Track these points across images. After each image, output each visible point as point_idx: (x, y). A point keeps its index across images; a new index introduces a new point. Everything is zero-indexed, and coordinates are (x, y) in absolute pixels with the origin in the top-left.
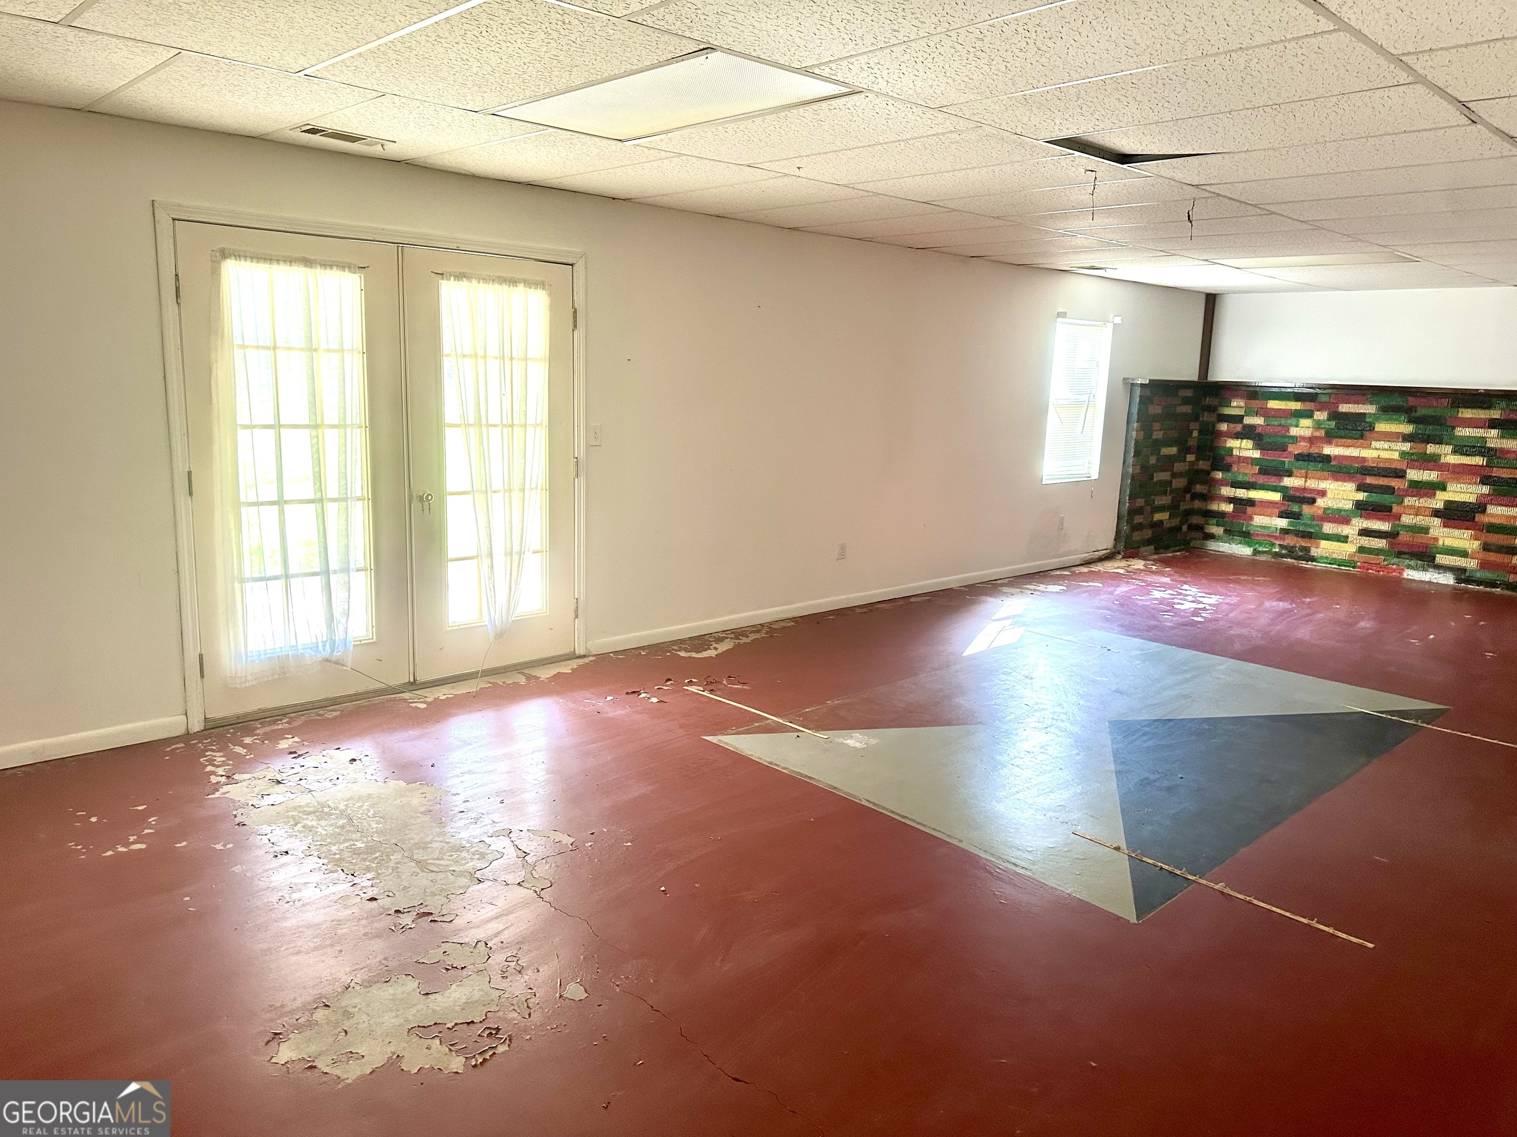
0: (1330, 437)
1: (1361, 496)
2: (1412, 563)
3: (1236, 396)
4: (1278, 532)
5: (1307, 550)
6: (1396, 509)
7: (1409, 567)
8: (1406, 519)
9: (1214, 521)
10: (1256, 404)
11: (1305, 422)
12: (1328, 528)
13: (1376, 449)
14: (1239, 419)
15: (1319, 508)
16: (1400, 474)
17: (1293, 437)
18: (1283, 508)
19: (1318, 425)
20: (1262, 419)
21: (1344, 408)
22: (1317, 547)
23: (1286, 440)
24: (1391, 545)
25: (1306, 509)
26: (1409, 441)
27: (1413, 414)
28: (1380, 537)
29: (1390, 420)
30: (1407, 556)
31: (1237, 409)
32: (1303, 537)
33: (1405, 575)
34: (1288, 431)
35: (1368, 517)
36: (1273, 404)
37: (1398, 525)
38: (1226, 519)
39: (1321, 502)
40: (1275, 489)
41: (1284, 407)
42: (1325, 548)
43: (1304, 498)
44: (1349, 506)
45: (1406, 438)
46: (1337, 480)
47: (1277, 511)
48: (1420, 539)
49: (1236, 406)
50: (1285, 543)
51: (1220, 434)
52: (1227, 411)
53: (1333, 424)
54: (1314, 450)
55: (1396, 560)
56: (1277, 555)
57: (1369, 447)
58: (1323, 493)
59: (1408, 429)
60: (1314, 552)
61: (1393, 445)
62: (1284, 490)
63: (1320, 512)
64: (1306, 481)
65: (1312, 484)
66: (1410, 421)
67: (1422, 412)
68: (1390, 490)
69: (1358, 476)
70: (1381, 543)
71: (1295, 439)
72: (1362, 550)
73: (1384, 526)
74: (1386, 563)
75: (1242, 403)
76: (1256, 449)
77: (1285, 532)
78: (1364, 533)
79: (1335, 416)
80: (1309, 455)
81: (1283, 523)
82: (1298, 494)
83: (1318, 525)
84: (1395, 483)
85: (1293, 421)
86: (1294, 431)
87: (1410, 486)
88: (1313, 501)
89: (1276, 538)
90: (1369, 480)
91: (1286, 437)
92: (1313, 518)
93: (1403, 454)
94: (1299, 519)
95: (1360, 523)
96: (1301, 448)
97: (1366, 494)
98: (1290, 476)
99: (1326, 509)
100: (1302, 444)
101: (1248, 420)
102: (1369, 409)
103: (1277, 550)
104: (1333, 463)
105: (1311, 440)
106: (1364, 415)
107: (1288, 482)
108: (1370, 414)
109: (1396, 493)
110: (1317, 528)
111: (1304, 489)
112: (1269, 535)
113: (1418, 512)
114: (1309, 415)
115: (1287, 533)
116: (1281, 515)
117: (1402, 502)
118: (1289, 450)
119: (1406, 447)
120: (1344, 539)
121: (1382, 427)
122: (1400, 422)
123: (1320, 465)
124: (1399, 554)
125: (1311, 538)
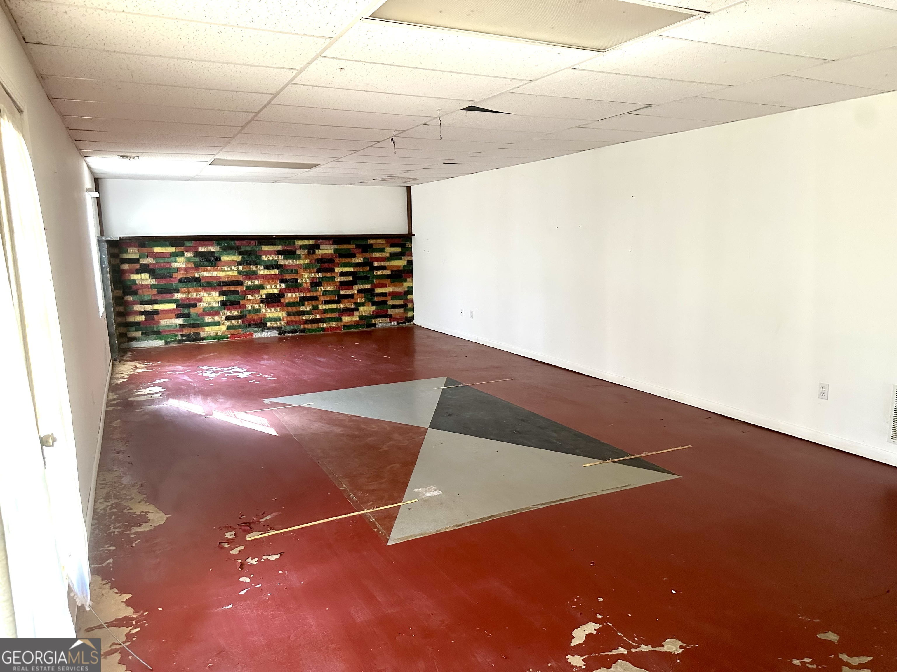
0: (197, 267)
1: (222, 298)
2: (256, 329)
3: (130, 246)
4: (178, 327)
5: (198, 334)
6: (242, 302)
7: (255, 332)
8: (249, 307)
9: (134, 328)
10: (146, 250)
11: (180, 259)
12: (208, 319)
13: (224, 271)
14: (136, 261)
15: (200, 309)
16: (240, 283)
17: (174, 269)
18: (178, 312)
19: (189, 260)
20: (152, 259)
21: (202, 249)
22: (204, 332)
23: (170, 271)
24: (244, 322)
25: (192, 311)
26: (241, 265)
27: (240, 250)
28: (238, 319)
29: (228, 254)
30: (253, 326)
31: (134, 254)
32: (194, 327)
33: (254, 337)
34: (171, 265)
35: (228, 309)
36: (157, 250)
37: (245, 311)
38: (142, 326)
39: (199, 305)
40: (170, 302)
41: (165, 251)
42: (208, 331)
43: (190, 304)
44: (217, 304)
45: (239, 263)
46: (206, 291)
47: (174, 315)
48: (258, 316)
49: (132, 253)
50: (184, 333)
51: (124, 272)
52: (126, 256)
53: (197, 259)
54: (189, 275)
55: (248, 330)
56: (180, 341)
57: (220, 270)
58: (200, 300)
59: (239, 258)
60: (202, 335)
61: (233, 268)
62: (176, 301)
63: (201, 311)
64: (188, 294)
65: (192, 295)
66: (240, 254)
67: (244, 249)
68: (236, 293)
69: (218, 287)
70: (239, 322)
71: (176, 270)
72: (229, 328)
73: (238, 313)
74: (243, 332)
75: (136, 250)
76: (152, 279)
77: (182, 326)
78: (229, 318)
79: (197, 254)
80: (186, 278)
81: (180, 321)
82: (185, 303)
83: (201, 319)
84: (238, 288)
85: (172, 259)
86: (174, 265)
87: (246, 289)
88: (195, 305)
89: (177, 331)
90: (225, 289)
91: (170, 269)
92: (198, 315)
93: (240, 272)
94: (189, 317)
95: (225, 313)
96: (181, 275)
97: (224, 296)
98: (178, 292)
99: (204, 309)
100: (181, 272)
101: (143, 261)
102: (216, 249)
103: (180, 338)
104: (202, 281)
105: (186, 269)
106: (214, 252)
107: (177, 296)
108: (216, 251)
109: (240, 294)
110: (201, 321)
111: (189, 299)
112: (172, 330)
113: (253, 302)
114: (182, 255)
115: (184, 327)
116: (178, 317)
117: (244, 298)
118: (174, 277)
119: (240, 268)
120: (218, 324)
121: (224, 258)
122: (234, 255)
123: (195, 283)
124: (249, 326)
125: (199, 327)
